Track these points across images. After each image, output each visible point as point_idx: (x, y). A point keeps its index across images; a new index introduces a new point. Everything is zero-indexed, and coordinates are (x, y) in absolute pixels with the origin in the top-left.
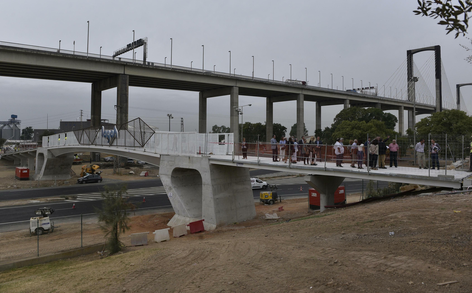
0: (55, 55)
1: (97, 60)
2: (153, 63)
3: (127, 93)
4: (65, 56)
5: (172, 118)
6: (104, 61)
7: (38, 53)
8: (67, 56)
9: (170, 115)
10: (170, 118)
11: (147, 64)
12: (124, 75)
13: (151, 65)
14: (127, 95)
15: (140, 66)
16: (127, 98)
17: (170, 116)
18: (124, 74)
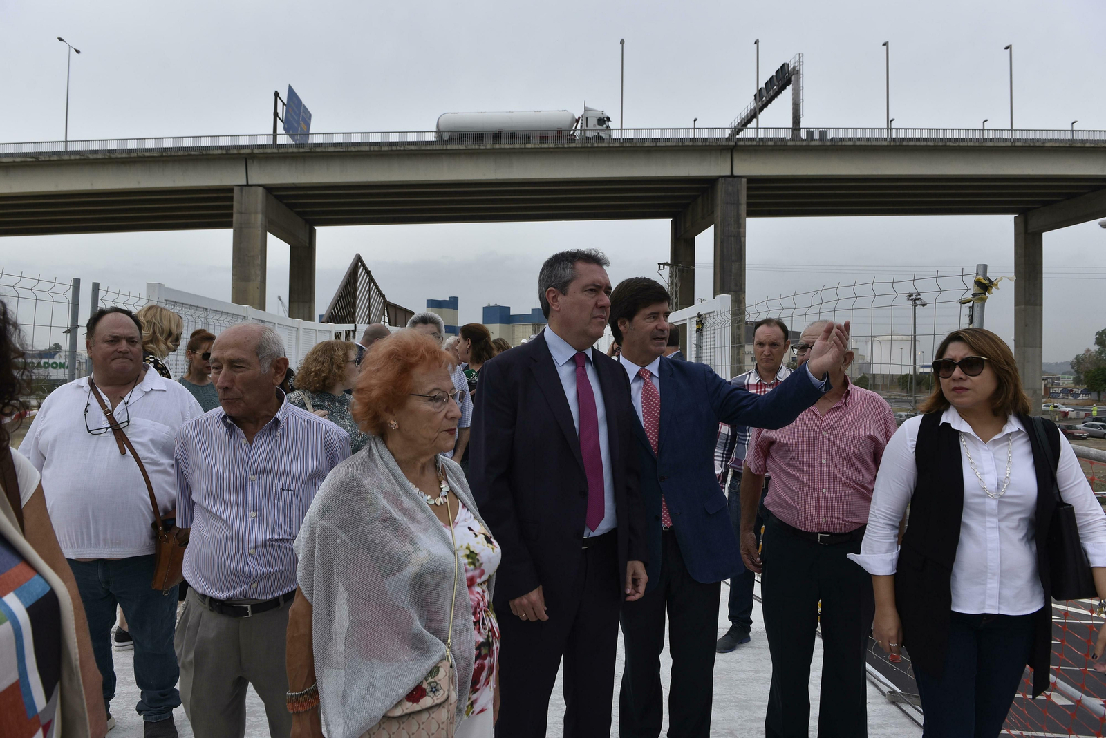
0: (537, 146)
1: (646, 144)
2: (823, 133)
3: (742, 230)
4: (561, 146)
5: (924, 305)
6: (669, 144)
7: (494, 147)
8: (566, 146)
9: (914, 297)
10: (915, 305)
11: (803, 135)
12: (731, 179)
13: (817, 136)
14: (743, 239)
15: (779, 143)
16: (741, 247)
17: (914, 300)
18: (732, 176)
